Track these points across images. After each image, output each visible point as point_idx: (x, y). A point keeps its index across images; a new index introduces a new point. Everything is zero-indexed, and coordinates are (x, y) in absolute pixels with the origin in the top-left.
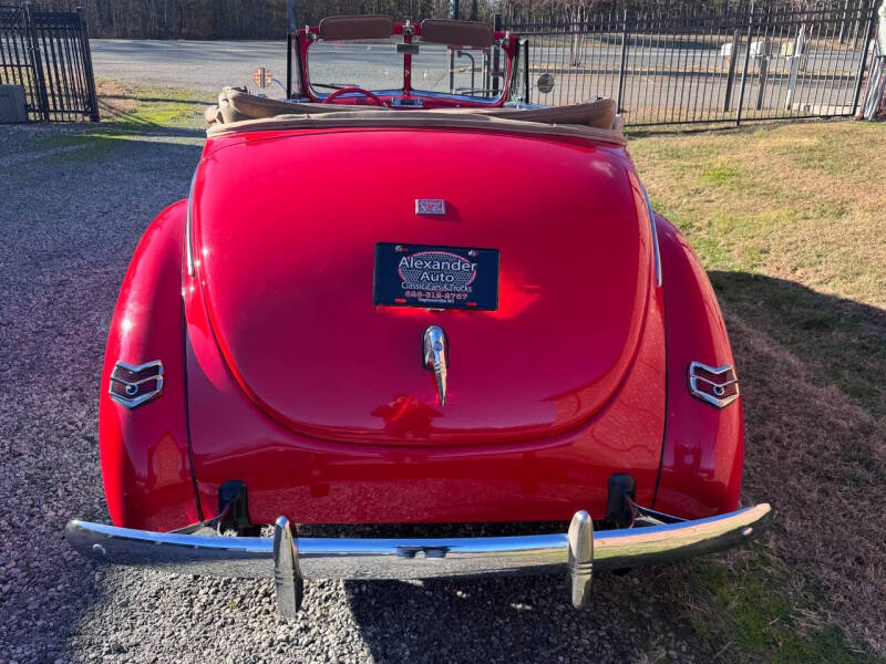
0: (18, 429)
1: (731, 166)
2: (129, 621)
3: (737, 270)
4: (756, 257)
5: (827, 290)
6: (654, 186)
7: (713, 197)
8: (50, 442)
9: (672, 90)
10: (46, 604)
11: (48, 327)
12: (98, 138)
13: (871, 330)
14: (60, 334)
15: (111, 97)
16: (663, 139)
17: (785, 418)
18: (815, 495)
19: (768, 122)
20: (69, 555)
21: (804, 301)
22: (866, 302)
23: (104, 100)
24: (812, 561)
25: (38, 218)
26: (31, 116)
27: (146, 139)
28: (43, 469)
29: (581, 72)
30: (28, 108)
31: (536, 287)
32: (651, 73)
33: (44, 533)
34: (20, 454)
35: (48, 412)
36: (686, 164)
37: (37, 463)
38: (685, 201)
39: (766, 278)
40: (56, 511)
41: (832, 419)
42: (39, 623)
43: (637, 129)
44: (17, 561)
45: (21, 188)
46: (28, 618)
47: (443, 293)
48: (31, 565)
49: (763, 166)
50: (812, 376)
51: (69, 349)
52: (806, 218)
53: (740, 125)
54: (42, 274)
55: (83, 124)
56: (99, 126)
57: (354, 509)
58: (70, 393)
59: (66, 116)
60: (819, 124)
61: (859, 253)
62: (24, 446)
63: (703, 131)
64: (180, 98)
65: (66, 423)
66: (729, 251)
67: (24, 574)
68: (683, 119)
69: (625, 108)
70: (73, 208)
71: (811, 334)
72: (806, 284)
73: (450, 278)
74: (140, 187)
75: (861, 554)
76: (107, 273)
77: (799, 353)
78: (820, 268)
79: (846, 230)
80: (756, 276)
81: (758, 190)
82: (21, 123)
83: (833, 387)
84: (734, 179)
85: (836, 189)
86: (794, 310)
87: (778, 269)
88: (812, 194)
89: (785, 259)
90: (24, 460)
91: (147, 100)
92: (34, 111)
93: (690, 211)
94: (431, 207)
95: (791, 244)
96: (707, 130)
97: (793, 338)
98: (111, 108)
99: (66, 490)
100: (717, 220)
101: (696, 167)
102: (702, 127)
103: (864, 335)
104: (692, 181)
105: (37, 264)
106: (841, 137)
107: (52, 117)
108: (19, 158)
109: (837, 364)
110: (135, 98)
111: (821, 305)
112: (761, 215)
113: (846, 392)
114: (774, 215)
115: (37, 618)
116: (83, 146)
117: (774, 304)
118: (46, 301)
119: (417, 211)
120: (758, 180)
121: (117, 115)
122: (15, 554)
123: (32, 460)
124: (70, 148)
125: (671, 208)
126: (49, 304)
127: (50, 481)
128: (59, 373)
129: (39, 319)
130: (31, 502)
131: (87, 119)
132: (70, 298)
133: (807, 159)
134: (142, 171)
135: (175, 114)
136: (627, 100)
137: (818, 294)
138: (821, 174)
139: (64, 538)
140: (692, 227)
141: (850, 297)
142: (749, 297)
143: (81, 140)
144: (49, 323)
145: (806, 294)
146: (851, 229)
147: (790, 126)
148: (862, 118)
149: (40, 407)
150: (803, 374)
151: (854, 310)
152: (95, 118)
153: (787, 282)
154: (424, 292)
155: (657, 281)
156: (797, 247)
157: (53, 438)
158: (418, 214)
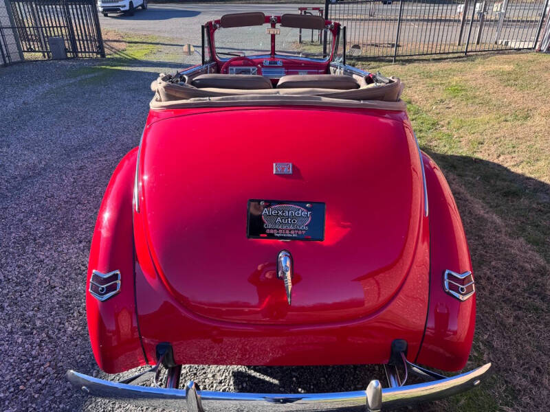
0: (54, 269)
1: (462, 84)
2: (111, 406)
3: (464, 155)
4: (476, 147)
5: (518, 170)
6: (417, 97)
7: (451, 105)
8: (71, 278)
9: (428, 31)
10: (65, 392)
11: (73, 198)
12: (105, 68)
13: (544, 198)
14: (79, 203)
15: (112, 41)
16: (421, 65)
17: (493, 263)
18: (511, 320)
19: (484, 53)
20: (79, 358)
21: (504, 177)
22: (542, 180)
23: (108, 43)
24: (510, 370)
25: (70, 124)
26: (69, 55)
27: (130, 69)
28: (67, 297)
29: (375, 20)
30: (66, 51)
31: (349, 224)
32: (416, 20)
33: (66, 342)
34: (55, 287)
35: (71, 258)
36: (436, 82)
37: (64, 293)
38: (434, 107)
39: (481, 160)
40: (73, 327)
41: (521, 264)
42: (61, 406)
43: (406, 58)
44: (50, 362)
45: (62, 103)
46: (55, 402)
47: (290, 230)
48: (59, 365)
49: (480, 84)
50: (509, 232)
51: (84, 213)
52: (506, 121)
53: (466, 56)
54: (71, 161)
55: (96, 59)
56: (105, 61)
57: (240, 346)
58: (84, 244)
59: (87, 54)
60: (514, 55)
61: (538, 146)
62: (57, 282)
63: (445, 59)
64: (150, 41)
65: (80, 266)
66: (460, 142)
67: (54, 371)
68: (434, 52)
69: (400, 44)
70: (89, 116)
71: (508, 200)
72: (505, 166)
73: (294, 221)
74: (126, 102)
75: (540, 366)
76: (106, 161)
77: (501, 214)
78: (514, 155)
79: (530, 130)
80: (476, 159)
81: (477, 101)
82: (63, 59)
83: (522, 239)
84: (463, 93)
85: (524, 101)
86: (498, 183)
87: (489, 155)
88: (510, 104)
89: (493, 149)
90: (56, 291)
91: (131, 43)
92: (69, 52)
93: (437, 114)
94: (283, 169)
95: (497, 138)
96: (447, 58)
97: (497, 203)
98: (112, 48)
99: (79, 312)
100: (453, 121)
101: (441, 84)
102: (444, 56)
103: (540, 202)
104: (439, 94)
105: (68, 155)
106: (527, 64)
107: (80, 55)
108: (61, 83)
109: (523, 222)
110: (125, 42)
111: (514, 180)
112: (479, 118)
113: (529, 242)
114: (487, 118)
115: (60, 403)
116: (96, 74)
117: (486, 178)
118: (72, 180)
119: (274, 172)
120: (477, 94)
121: (115, 53)
122: (49, 357)
123: (61, 291)
124: (90, 76)
125: (426, 111)
126: (74, 182)
127: (70, 306)
128: (77, 229)
129: (69, 192)
130: (59, 321)
131: (99, 56)
132: (86, 178)
133: (507, 79)
134: (127, 91)
135: (147, 52)
136: (402, 38)
137: (513, 172)
138: (516, 90)
139: (76, 346)
140: (438, 125)
141: (532, 176)
142: (471, 174)
143: (95, 70)
144: (74, 196)
145: (505, 172)
146: (533, 129)
147: (497, 57)
148: (540, 51)
149: (66, 254)
150: (504, 230)
151: (535, 185)
152: (103, 55)
153: (494, 164)
154: (278, 230)
155: (425, 213)
156: (501, 140)
157: (73, 275)
158: (276, 174)
